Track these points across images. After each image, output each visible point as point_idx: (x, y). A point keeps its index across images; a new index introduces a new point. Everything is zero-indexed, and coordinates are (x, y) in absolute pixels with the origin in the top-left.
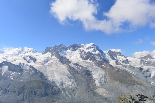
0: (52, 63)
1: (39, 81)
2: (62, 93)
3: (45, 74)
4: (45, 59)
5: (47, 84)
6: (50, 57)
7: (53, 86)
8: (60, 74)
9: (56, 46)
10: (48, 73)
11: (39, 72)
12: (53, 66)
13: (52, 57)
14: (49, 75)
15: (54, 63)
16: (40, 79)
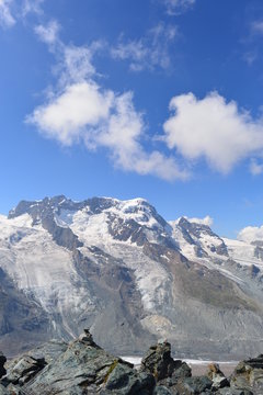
0: (33, 242)
2: (52, 326)
3: (10, 272)
4: (15, 231)
5: (15, 300)
6: (30, 226)
7: (30, 307)
8: (51, 274)
9: (47, 198)
12: (35, 251)
13: (34, 227)
14: (21, 275)
15: (38, 243)
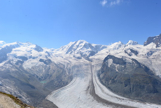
0: (159, 55)
1: (144, 75)
3: (150, 68)
4: (149, 51)
5: (156, 80)
10: (154, 67)
11: (144, 65)
13: (158, 48)
14: (156, 69)
16: (146, 73)
